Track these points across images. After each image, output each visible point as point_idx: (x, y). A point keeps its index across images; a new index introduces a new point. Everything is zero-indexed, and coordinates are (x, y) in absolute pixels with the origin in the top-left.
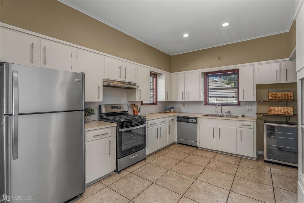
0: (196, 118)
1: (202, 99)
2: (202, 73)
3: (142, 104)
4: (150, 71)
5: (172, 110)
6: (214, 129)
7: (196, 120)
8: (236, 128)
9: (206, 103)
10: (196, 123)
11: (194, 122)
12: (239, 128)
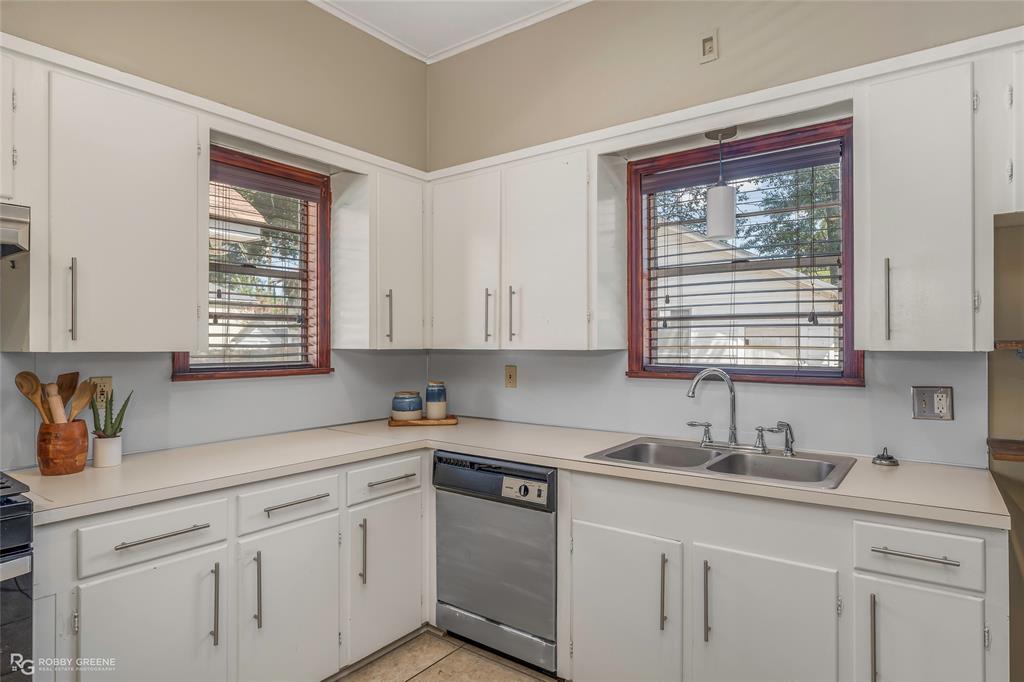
0: (548, 476)
1: (611, 333)
2: (609, 157)
3: (181, 369)
4: (213, 133)
5: (435, 409)
6: (664, 561)
7: (544, 487)
8: (835, 571)
9: (641, 367)
10: (551, 506)
11: (532, 497)
12: (855, 574)
